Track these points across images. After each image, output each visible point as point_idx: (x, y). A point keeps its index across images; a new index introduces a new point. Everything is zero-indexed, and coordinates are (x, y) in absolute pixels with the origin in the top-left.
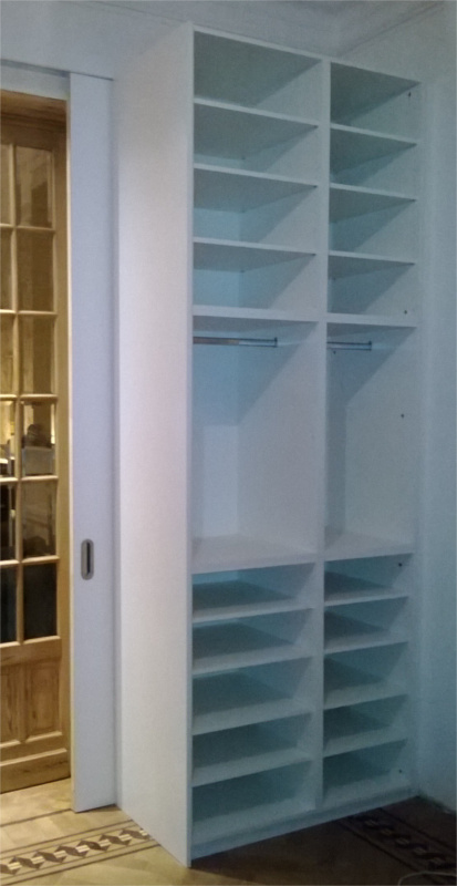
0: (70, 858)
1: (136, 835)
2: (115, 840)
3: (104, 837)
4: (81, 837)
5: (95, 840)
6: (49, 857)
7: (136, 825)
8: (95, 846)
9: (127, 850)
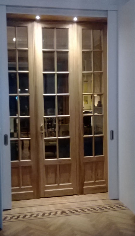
0: (105, 209)
1: (123, 206)
2: (117, 207)
3: (114, 206)
4: (108, 205)
5: (112, 206)
6: (100, 209)
7: (123, 204)
8: (112, 208)
9: (120, 209)
